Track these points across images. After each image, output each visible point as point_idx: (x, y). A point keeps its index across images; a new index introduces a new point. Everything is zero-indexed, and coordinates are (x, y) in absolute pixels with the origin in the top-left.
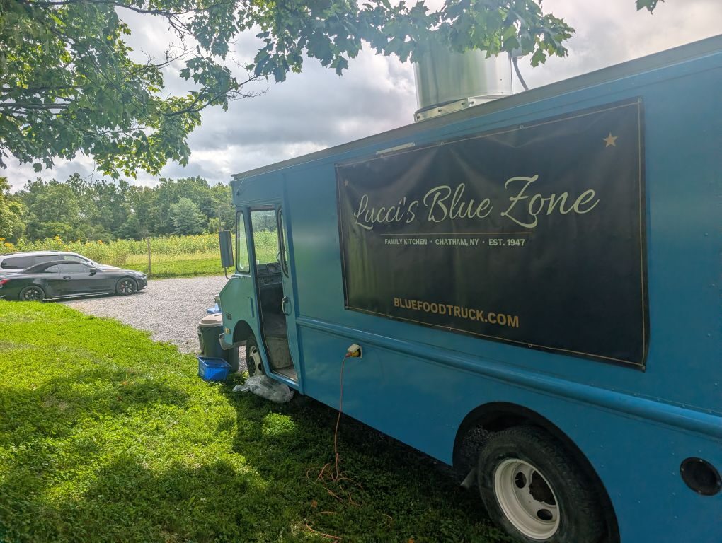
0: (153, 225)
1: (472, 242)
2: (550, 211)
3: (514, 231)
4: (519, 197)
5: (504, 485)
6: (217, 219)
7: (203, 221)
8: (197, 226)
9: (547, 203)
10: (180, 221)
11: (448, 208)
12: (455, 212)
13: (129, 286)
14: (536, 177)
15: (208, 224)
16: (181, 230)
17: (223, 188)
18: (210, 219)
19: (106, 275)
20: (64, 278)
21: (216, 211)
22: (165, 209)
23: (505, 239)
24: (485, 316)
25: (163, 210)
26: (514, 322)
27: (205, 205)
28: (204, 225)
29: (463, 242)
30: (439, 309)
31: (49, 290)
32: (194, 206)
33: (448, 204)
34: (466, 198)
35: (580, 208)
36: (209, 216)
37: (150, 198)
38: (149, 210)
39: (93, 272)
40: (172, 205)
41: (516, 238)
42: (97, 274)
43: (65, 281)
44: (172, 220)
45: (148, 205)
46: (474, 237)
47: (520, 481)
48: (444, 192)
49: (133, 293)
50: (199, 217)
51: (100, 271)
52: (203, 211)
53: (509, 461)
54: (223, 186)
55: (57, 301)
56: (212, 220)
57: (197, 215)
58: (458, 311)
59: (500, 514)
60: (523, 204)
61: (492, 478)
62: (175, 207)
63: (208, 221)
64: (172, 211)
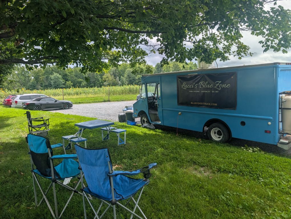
0: (42, 84)
1: (209, 92)
2: (223, 87)
3: (217, 90)
4: (218, 85)
5: (212, 133)
6: (69, 82)
7: (64, 82)
8: (61, 85)
9: (222, 86)
10: (54, 83)
11: (204, 86)
12: (205, 86)
13: (68, 106)
14: (221, 82)
15: (66, 84)
16: (55, 86)
17: (71, 69)
18: (67, 82)
19: (60, 102)
20: (47, 103)
21: (69, 79)
22: (47, 78)
23: (215, 91)
24: (211, 104)
25: (46, 78)
26: (216, 105)
27: (64, 76)
28: (64, 84)
29: (207, 92)
30: (201, 104)
31: (42, 107)
32: (60, 76)
33: (204, 85)
34: (208, 84)
35: (228, 87)
36: (66, 81)
37: (41, 73)
38: (40, 77)
39: (56, 101)
40: (51, 76)
41: (217, 91)
42: (57, 102)
43: (48, 104)
44: (51, 82)
45: (40, 75)
46: (209, 91)
47: (215, 133)
48: (203, 83)
49: (69, 109)
50: (62, 81)
51: (58, 101)
52: (64, 79)
53: (214, 129)
54: (71, 68)
55: (45, 111)
56: (68, 82)
57: (61, 80)
58: (205, 104)
59: (212, 138)
60: (218, 86)
61: (210, 132)
62: (52, 77)
63: (66, 83)
64: (50, 78)
